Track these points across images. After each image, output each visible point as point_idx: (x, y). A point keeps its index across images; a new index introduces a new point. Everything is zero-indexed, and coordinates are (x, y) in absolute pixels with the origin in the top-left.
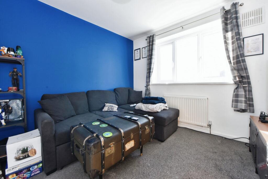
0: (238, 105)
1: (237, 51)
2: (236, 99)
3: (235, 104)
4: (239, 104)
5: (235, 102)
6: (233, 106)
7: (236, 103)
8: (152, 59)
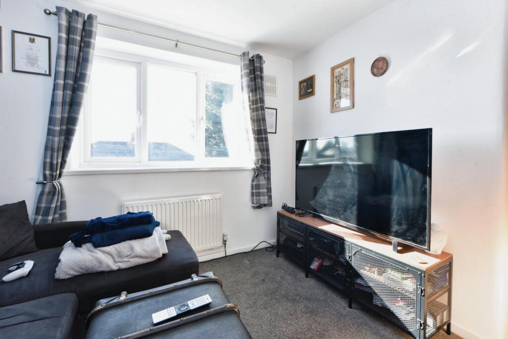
0: (261, 200)
1: (260, 123)
2: (257, 191)
3: (256, 199)
4: (261, 198)
5: (256, 196)
6: (255, 202)
7: (258, 198)
8: (83, 91)
